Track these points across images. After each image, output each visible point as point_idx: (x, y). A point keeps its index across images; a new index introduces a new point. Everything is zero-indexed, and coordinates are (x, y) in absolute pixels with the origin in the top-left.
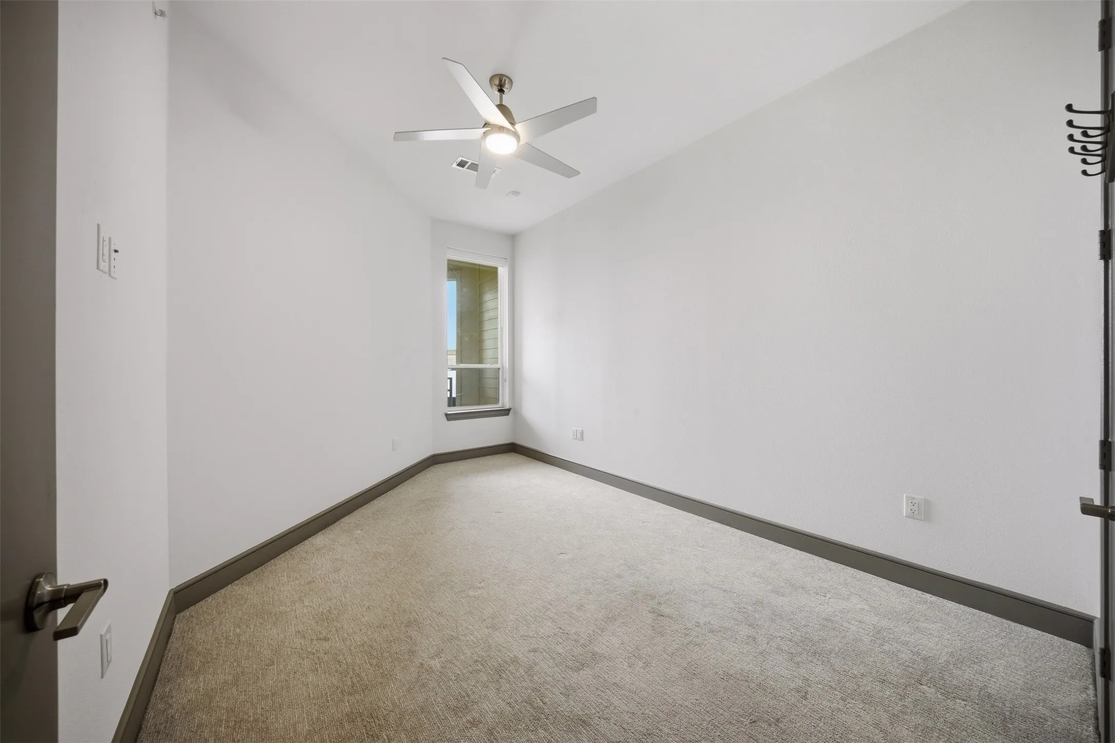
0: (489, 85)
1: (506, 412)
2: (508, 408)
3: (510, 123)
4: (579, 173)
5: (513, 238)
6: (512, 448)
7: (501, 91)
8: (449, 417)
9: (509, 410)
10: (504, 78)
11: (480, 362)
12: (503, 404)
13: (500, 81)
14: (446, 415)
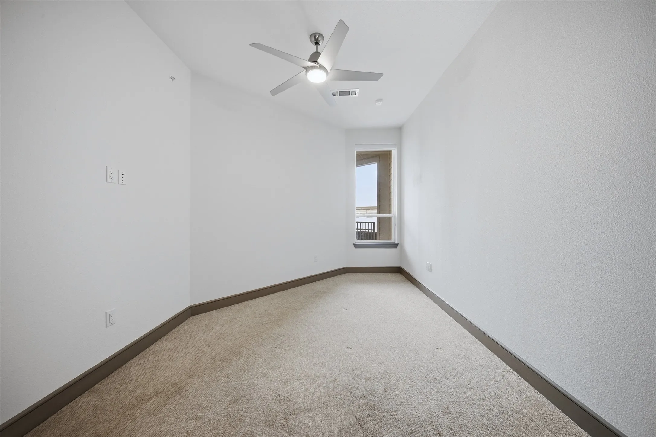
0: (311, 43)
1: (395, 246)
2: (396, 243)
3: (312, 62)
4: (382, 74)
5: (399, 130)
6: (399, 271)
7: (317, 43)
8: (356, 246)
9: (398, 244)
10: (317, 36)
11: (390, 212)
12: (395, 240)
13: (315, 38)
14: (354, 244)
